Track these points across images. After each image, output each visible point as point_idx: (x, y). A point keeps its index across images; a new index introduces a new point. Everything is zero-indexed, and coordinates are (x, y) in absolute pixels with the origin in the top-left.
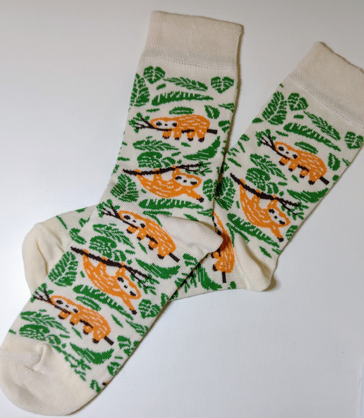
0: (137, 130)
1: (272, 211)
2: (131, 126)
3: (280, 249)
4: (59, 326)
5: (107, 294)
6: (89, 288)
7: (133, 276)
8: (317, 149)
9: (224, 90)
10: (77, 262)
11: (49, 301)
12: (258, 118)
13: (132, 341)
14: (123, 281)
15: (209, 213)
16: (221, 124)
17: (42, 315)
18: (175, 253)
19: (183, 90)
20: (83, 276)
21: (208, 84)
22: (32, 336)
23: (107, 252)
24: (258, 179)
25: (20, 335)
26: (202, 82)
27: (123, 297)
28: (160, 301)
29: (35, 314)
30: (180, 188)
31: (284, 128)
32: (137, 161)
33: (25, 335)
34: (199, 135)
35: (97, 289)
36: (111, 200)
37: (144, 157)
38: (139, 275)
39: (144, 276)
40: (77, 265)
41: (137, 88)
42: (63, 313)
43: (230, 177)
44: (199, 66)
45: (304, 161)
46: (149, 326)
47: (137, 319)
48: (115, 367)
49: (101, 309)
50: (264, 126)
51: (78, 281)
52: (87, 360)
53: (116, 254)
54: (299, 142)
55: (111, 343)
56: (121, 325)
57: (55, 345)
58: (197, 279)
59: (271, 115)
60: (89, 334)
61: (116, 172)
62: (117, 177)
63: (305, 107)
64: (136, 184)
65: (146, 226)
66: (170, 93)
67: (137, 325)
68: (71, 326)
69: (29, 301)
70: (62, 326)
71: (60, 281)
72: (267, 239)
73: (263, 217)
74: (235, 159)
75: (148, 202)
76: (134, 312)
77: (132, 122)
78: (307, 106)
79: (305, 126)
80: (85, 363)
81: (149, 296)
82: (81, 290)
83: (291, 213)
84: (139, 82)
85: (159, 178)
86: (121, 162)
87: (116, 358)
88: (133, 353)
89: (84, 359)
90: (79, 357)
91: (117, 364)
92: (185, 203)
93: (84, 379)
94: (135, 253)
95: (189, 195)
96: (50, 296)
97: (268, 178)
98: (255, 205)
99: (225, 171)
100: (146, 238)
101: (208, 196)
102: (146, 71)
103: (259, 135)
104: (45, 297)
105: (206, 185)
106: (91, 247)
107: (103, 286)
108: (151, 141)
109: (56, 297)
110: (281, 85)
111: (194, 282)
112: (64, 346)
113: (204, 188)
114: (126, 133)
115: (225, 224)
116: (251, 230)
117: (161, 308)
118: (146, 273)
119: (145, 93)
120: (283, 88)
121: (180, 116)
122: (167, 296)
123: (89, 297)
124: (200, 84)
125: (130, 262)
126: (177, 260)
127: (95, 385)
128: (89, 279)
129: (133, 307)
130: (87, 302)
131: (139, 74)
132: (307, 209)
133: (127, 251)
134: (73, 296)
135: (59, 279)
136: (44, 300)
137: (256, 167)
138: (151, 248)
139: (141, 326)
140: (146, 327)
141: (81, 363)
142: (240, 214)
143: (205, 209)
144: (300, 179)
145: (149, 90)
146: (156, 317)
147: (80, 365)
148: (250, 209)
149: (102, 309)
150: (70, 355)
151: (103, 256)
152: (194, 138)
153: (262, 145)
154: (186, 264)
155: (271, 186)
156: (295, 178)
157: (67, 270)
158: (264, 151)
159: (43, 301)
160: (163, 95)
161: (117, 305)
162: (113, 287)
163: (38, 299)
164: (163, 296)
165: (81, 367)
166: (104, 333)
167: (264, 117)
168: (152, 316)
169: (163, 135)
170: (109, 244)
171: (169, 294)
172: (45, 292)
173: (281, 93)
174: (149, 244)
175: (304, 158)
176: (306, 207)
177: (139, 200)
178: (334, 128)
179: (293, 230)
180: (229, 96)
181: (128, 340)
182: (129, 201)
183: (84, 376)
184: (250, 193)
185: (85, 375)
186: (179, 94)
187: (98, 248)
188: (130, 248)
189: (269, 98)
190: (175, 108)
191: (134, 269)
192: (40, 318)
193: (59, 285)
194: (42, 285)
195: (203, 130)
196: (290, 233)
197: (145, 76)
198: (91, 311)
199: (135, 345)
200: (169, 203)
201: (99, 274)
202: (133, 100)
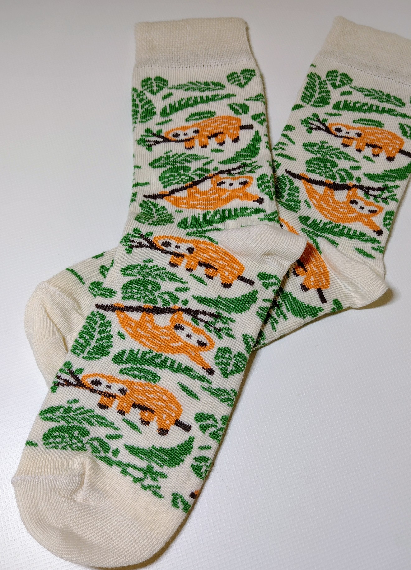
0: (150, 148)
1: (354, 202)
2: (140, 146)
3: (382, 245)
4: (103, 422)
5: (163, 354)
6: (135, 352)
7: (195, 318)
8: (383, 122)
9: (246, 83)
10: (109, 322)
11: (80, 384)
12: (297, 105)
13: (218, 417)
14: (182, 329)
15: (274, 218)
16: (255, 117)
17: (74, 409)
18: (245, 275)
19: (195, 94)
20: (122, 337)
21: (224, 81)
22: (64, 444)
23: (149, 299)
24: (323, 168)
25: (45, 446)
26: (216, 81)
27: (189, 352)
28: (244, 346)
29: (62, 410)
30: (227, 194)
31: (333, 108)
32: (160, 183)
33: (53, 445)
34: (230, 135)
35: (148, 351)
36: (139, 228)
37: (168, 175)
38: (203, 316)
39: (210, 315)
40: (110, 326)
41: (137, 102)
42: (105, 398)
43: (286, 174)
44: (207, 66)
45: (372, 138)
46: (237, 390)
47: (217, 380)
48: (203, 464)
49: (160, 378)
50: (308, 111)
51: (117, 346)
52: (158, 464)
53: (163, 297)
54: (357, 120)
55: (187, 428)
56: (195, 396)
57: (102, 454)
58: (284, 309)
59: (312, 98)
60: (151, 422)
61: (135, 200)
62: (138, 205)
63: (349, 82)
64: (166, 207)
65: (195, 250)
66: (181, 100)
67: (219, 390)
68: (120, 417)
69: (48, 392)
70: (106, 420)
71: (89, 353)
72: (361, 236)
73: (346, 211)
74: (284, 153)
75: (190, 219)
76: (210, 372)
77: (141, 141)
78: (351, 81)
79: (358, 101)
80: (155, 470)
81: (225, 342)
82: (125, 358)
83: (379, 199)
84: (138, 96)
85: (195, 191)
86: (138, 188)
87: (201, 448)
88: (224, 435)
89: (153, 464)
90: (143, 464)
91: (204, 459)
92: (239, 211)
93: (160, 496)
94: (189, 289)
95: (242, 198)
96: (80, 376)
97: (334, 165)
98: (330, 199)
99: (278, 168)
100: (198, 267)
101: (268, 193)
102: (144, 83)
103: (305, 122)
104: (72, 381)
105: (260, 182)
106: (124, 298)
107: (156, 344)
108: (172, 156)
109: (89, 376)
110: (312, 65)
111: (281, 314)
112: (116, 453)
113: (259, 186)
114: (136, 156)
115: (300, 230)
116: (335, 230)
117: (247, 356)
118: (213, 310)
119: (149, 106)
120: (317, 68)
121: (200, 121)
122: (251, 337)
123: (138, 366)
124: (214, 83)
125: (185, 302)
126: (251, 283)
127: (179, 501)
128: (132, 340)
129: (206, 363)
130: (136, 373)
131: (136, 87)
132: (398, 189)
133: (177, 290)
134: (114, 369)
135: (88, 350)
136: (72, 385)
137: (315, 156)
138: (210, 277)
139: (225, 391)
140: (233, 391)
141: (148, 471)
142: (315, 214)
143: (268, 212)
144: (374, 159)
145: (153, 102)
146: (244, 372)
147: (148, 476)
148: (325, 206)
149: (162, 379)
150: (128, 465)
151: (144, 304)
152: (226, 141)
153: (314, 131)
154: (265, 286)
155: (343, 173)
156: (368, 159)
157: (97, 336)
158: (318, 136)
159: (71, 387)
160: (173, 104)
161: (183, 367)
162: (171, 341)
163: (63, 385)
164: (245, 338)
165: (150, 478)
166: (173, 415)
167: (305, 102)
168: (237, 373)
169: (185, 146)
170: (150, 287)
171: (254, 334)
172: (71, 373)
173: (315, 73)
174: (205, 273)
175: (370, 134)
176: (396, 187)
177: (176, 222)
178: (394, 95)
179: (390, 217)
180: (254, 88)
181: (212, 417)
182: (164, 224)
183: (157, 490)
184: (319, 186)
185: (159, 488)
186: (191, 99)
187: (136, 296)
188: (180, 285)
189: (303, 81)
190: (192, 114)
191: (194, 309)
192: (71, 414)
193: (90, 359)
194: (64, 365)
195: (234, 129)
196: (388, 221)
197: (144, 88)
198: (146, 385)
199: (224, 423)
200: (218, 216)
201: (145, 329)
202: (136, 116)
